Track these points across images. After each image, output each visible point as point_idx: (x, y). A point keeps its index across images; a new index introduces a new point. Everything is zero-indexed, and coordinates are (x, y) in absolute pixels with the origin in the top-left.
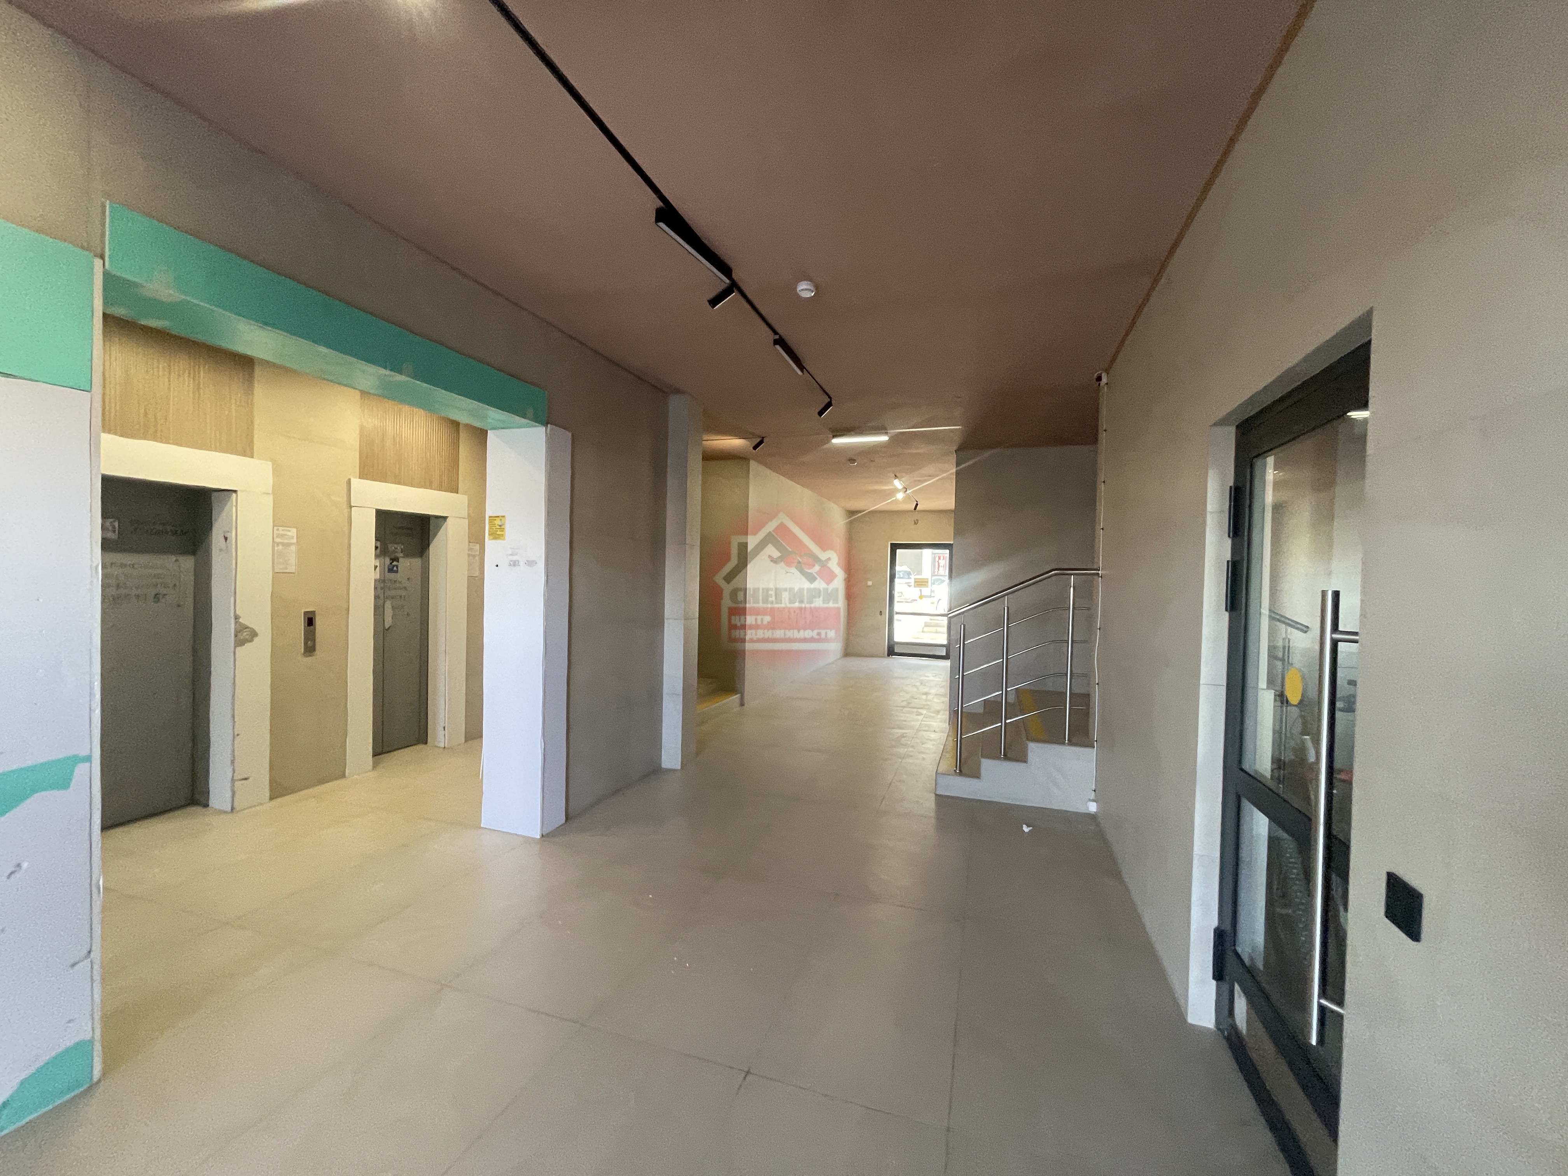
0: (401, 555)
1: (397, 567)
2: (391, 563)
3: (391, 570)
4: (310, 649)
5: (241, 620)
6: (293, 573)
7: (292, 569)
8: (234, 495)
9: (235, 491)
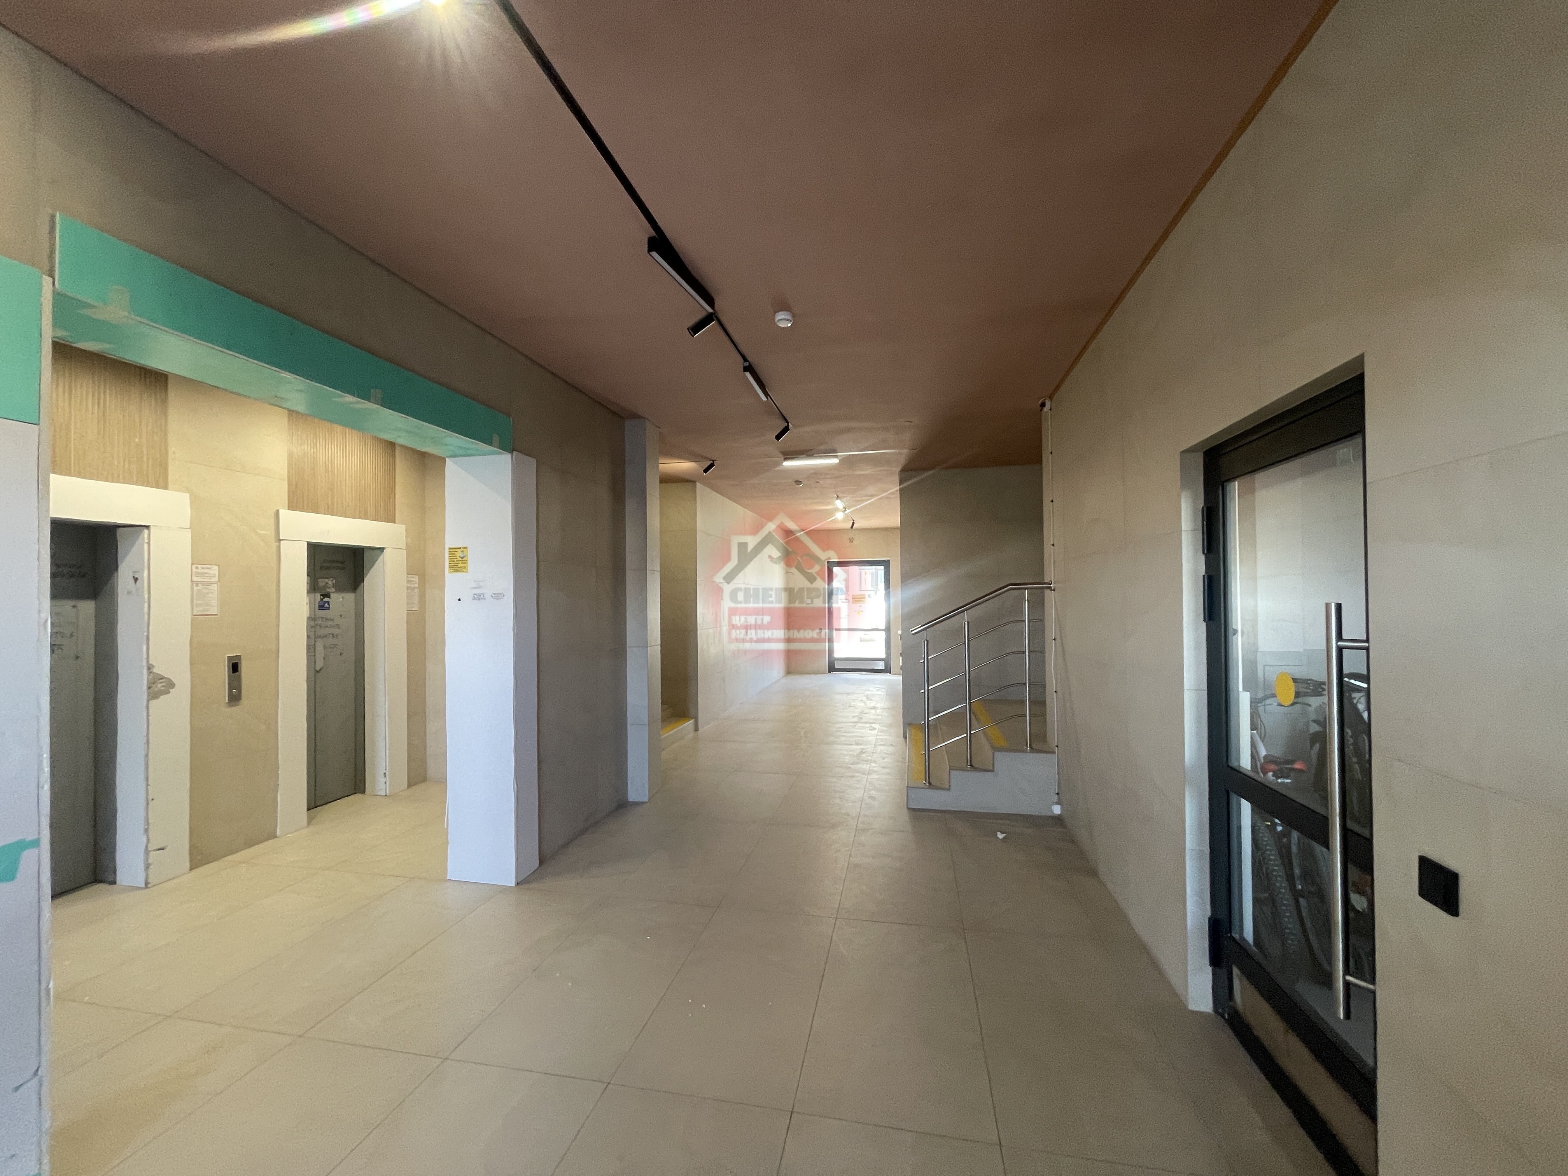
0: (333, 590)
1: (328, 603)
2: (322, 600)
3: (322, 607)
4: (235, 698)
5: (155, 670)
6: (216, 615)
7: (214, 610)
8: (146, 531)
9: (147, 527)
